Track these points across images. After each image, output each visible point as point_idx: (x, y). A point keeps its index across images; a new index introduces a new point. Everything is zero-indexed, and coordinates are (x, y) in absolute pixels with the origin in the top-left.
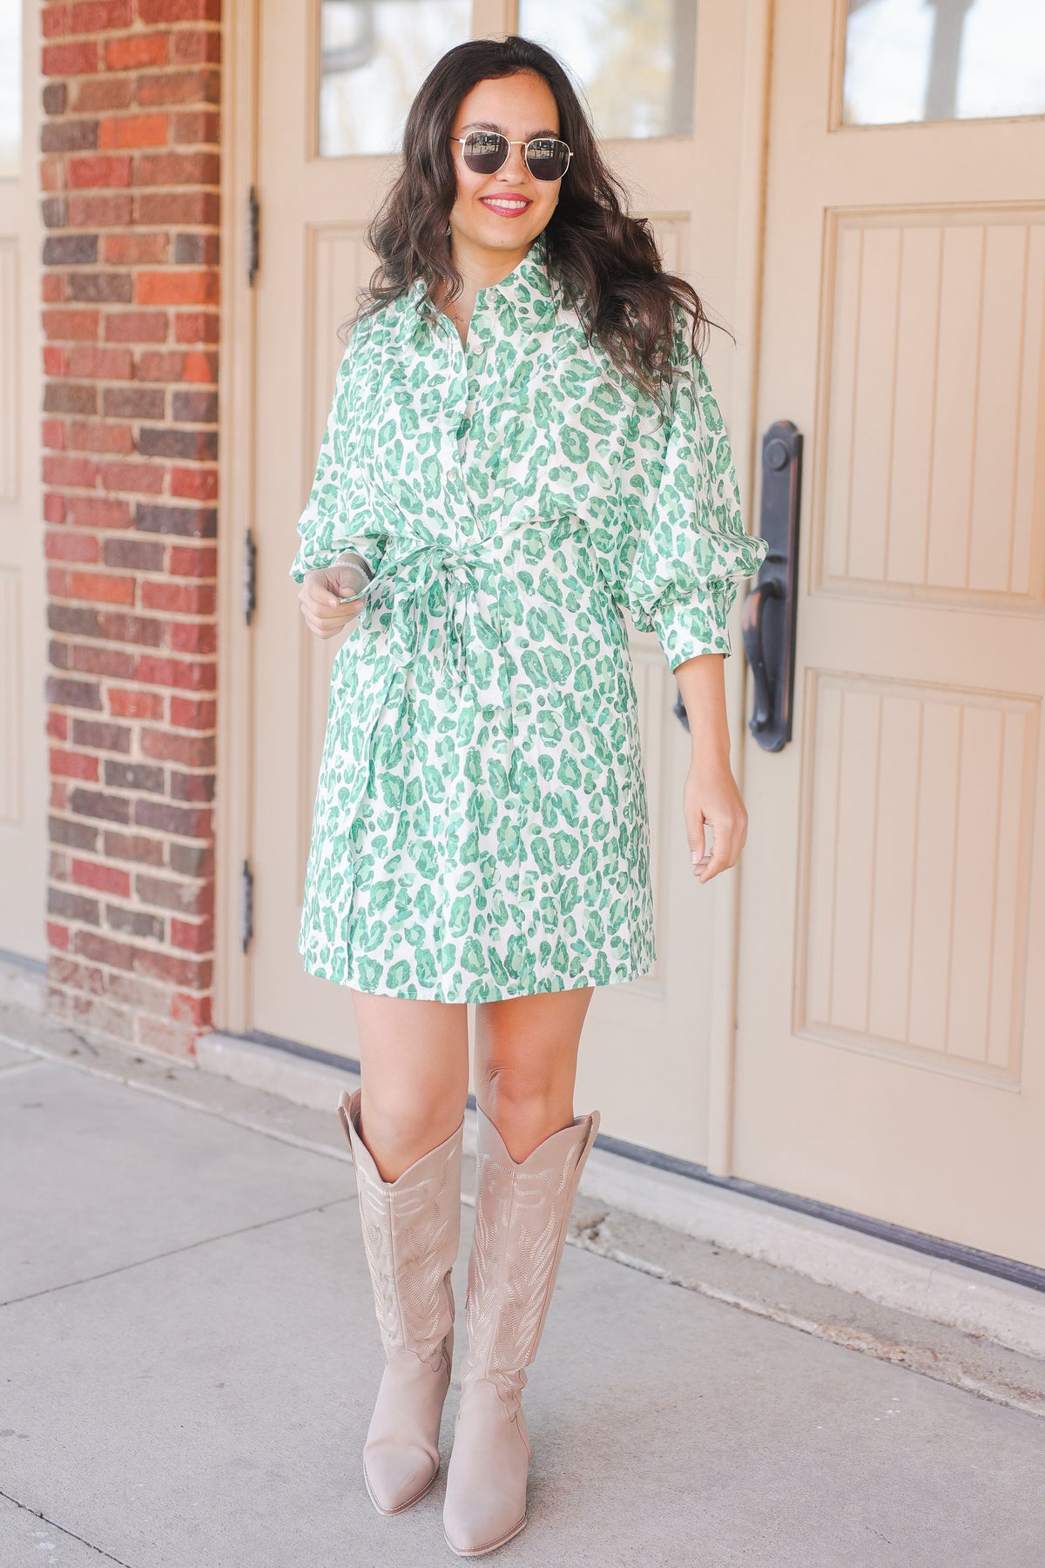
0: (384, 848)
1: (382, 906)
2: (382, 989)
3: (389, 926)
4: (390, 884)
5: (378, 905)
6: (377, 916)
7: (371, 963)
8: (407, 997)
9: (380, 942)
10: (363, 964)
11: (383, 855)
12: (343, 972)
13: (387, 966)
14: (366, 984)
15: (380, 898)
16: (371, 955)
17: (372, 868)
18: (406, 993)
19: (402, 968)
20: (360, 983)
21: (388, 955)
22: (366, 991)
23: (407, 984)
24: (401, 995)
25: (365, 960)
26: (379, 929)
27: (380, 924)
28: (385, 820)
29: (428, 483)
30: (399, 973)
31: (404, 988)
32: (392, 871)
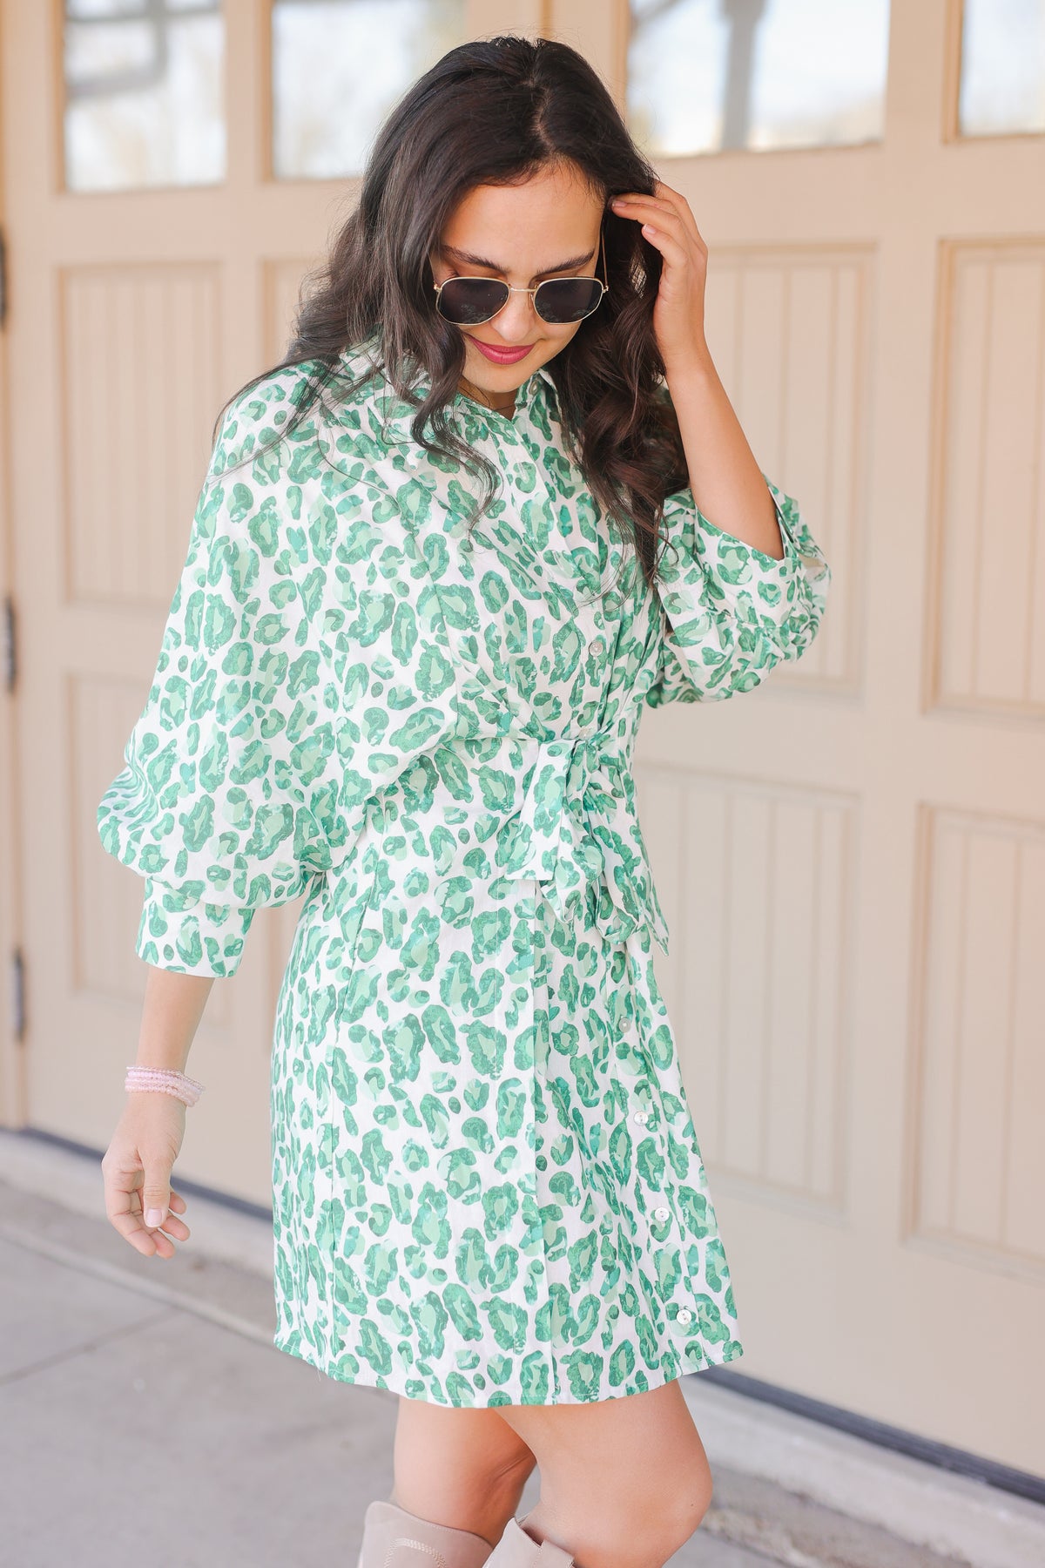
0: (572, 1190)
1: (586, 1274)
2: (605, 1391)
3: (601, 1299)
4: (592, 1236)
5: (583, 1274)
6: (586, 1289)
7: (587, 1358)
8: (637, 1391)
9: (595, 1324)
10: (576, 1364)
11: (574, 1200)
12: (546, 1386)
13: (606, 1355)
14: (586, 1390)
15: (584, 1263)
16: (585, 1348)
17: (560, 1224)
18: (635, 1386)
19: (623, 1352)
20: (574, 1393)
21: (607, 1340)
22: (587, 1401)
23: (634, 1373)
24: (630, 1391)
25: (578, 1358)
26: (591, 1307)
27: (592, 1302)
28: (562, 1148)
29: (559, 662)
30: (622, 1360)
31: (630, 1380)
32: (592, 1219)
